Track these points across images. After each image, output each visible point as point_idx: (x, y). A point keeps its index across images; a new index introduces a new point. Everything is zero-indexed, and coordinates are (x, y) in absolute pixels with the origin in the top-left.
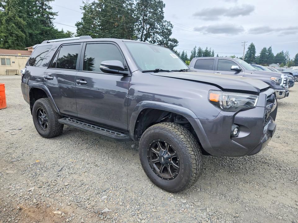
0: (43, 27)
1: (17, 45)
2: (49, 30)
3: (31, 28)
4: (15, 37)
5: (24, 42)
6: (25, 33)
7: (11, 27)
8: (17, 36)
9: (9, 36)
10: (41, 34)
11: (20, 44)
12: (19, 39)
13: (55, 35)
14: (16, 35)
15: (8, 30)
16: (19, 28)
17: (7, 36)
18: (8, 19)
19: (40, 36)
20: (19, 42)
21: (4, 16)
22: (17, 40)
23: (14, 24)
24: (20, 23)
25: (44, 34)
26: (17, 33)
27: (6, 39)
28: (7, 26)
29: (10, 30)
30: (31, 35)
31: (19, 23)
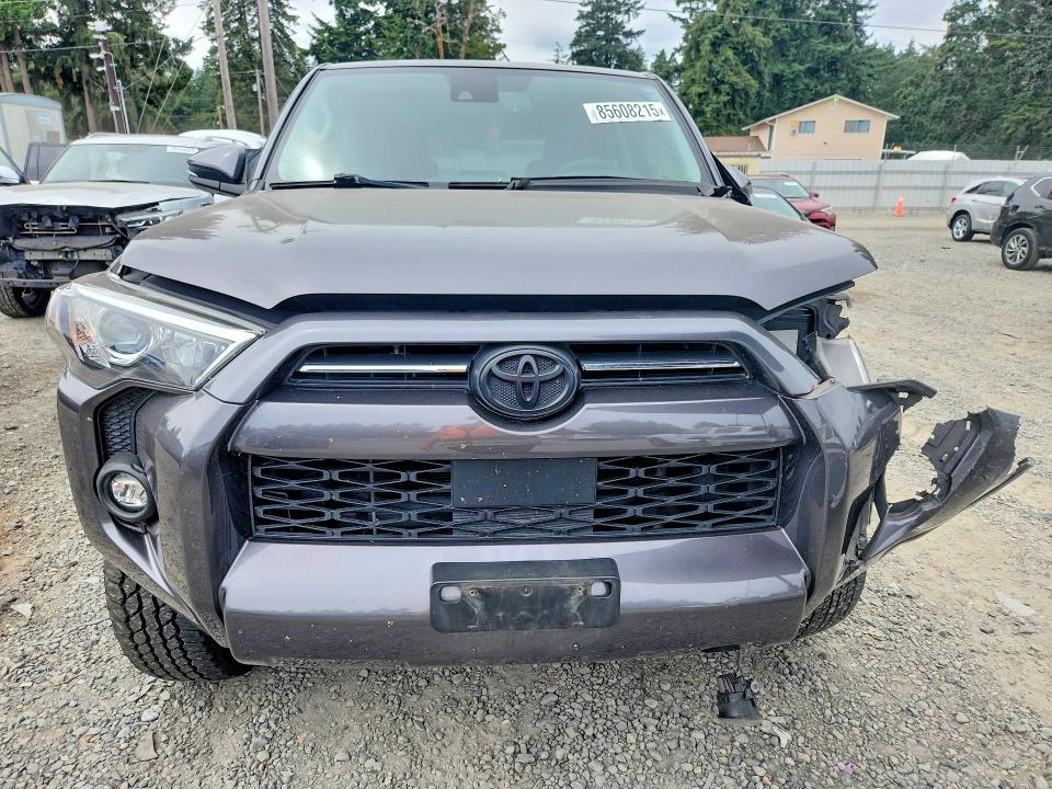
0: (823, 47)
1: (729, 120)
2: (842, 53)
3: (783, 55)
4: (728, 94)
5: (753, 108)
6: (758, 75)
7: (720, 63)
8: (734, 90)
9: (711, 93)
10: (812, 72)
11: (738, 115)
12: (738, 99)
13: (862, 67)
14: (732, 85)
15: (711, 73)
16: (744, 63)
17: (706, 93)
18: (719, 35)
19: (806, 81)
20: (734, 108)
21: (709, 28)
22: (732, 102)
23: (734, 49)
24: (752, 43)
25: (822, 72)
26: (734, 79)
27: (701, 104)
28: (710, 62)
29: (718, 73)
30: (778, 80)
31: (747, 44)
